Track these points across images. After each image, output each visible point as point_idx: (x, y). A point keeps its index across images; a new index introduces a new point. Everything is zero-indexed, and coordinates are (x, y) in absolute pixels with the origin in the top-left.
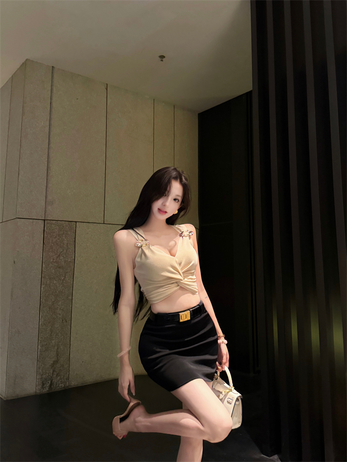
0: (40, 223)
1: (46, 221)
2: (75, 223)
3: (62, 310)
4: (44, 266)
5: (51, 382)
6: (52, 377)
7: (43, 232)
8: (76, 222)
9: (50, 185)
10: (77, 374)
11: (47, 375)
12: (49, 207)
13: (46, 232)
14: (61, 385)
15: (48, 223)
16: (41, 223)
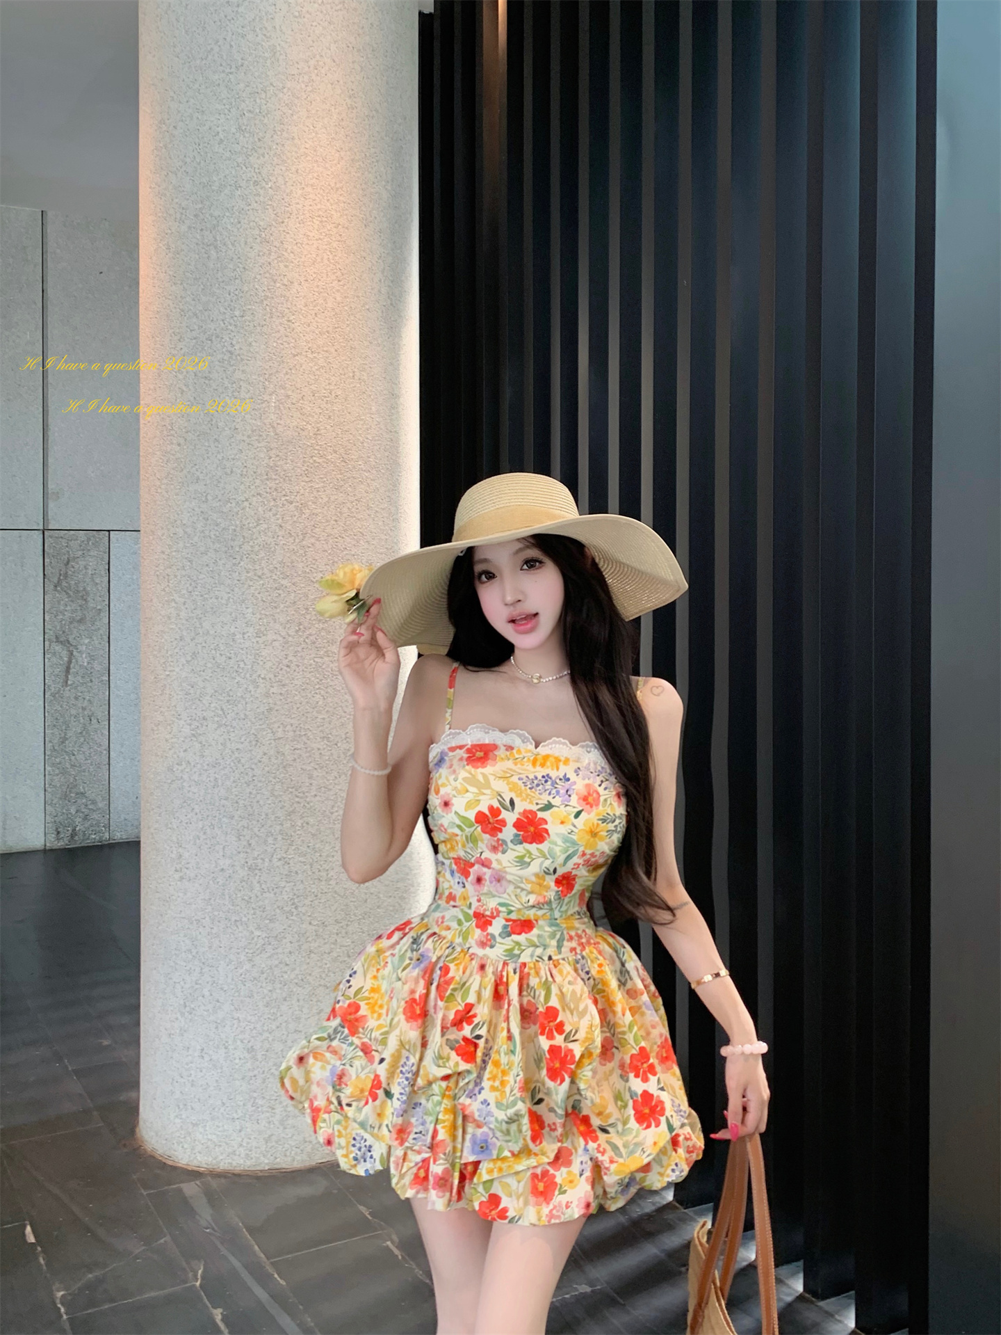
0: (35, 537)
1: (46, 533)
2: (107, 533)
3: (89, 700)
4: (47, 618)
5: (74, 830)
6: (74, 822)
7: (42, 553)
8: (109, 531)
9: (51, 460)
10: (126, 820)
11: (65, 816)
12: (51, 505)
13: (48, 554)
14: (93, 836)
15: (51, 537)
16: (38, 536)
